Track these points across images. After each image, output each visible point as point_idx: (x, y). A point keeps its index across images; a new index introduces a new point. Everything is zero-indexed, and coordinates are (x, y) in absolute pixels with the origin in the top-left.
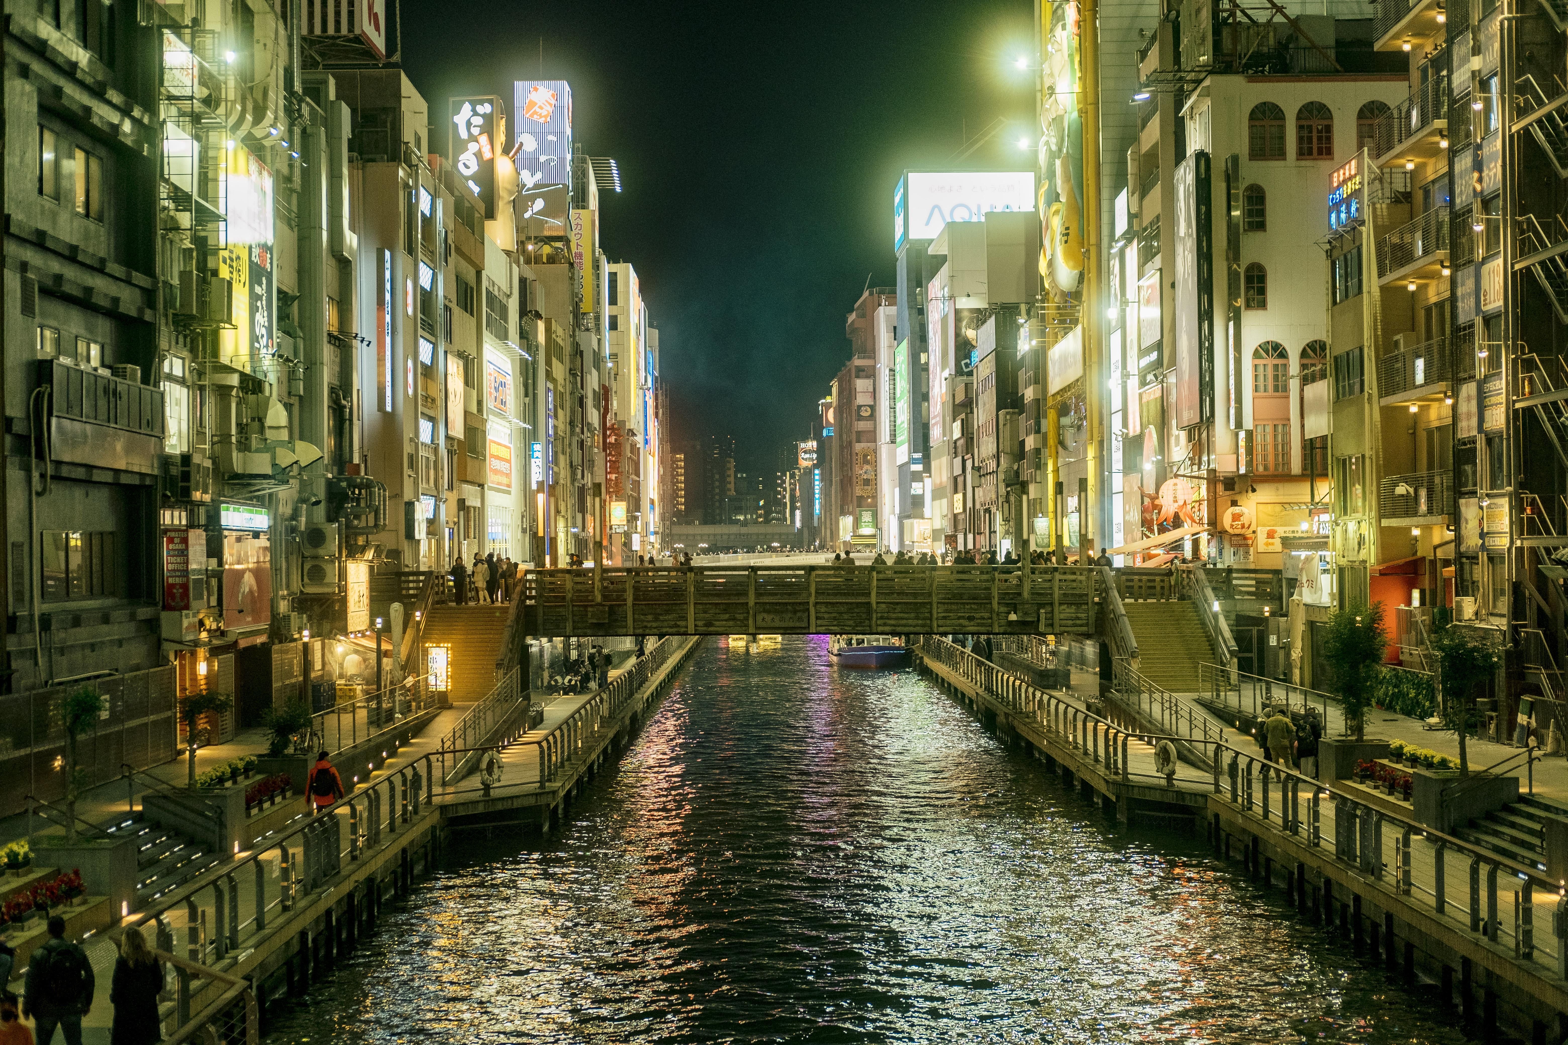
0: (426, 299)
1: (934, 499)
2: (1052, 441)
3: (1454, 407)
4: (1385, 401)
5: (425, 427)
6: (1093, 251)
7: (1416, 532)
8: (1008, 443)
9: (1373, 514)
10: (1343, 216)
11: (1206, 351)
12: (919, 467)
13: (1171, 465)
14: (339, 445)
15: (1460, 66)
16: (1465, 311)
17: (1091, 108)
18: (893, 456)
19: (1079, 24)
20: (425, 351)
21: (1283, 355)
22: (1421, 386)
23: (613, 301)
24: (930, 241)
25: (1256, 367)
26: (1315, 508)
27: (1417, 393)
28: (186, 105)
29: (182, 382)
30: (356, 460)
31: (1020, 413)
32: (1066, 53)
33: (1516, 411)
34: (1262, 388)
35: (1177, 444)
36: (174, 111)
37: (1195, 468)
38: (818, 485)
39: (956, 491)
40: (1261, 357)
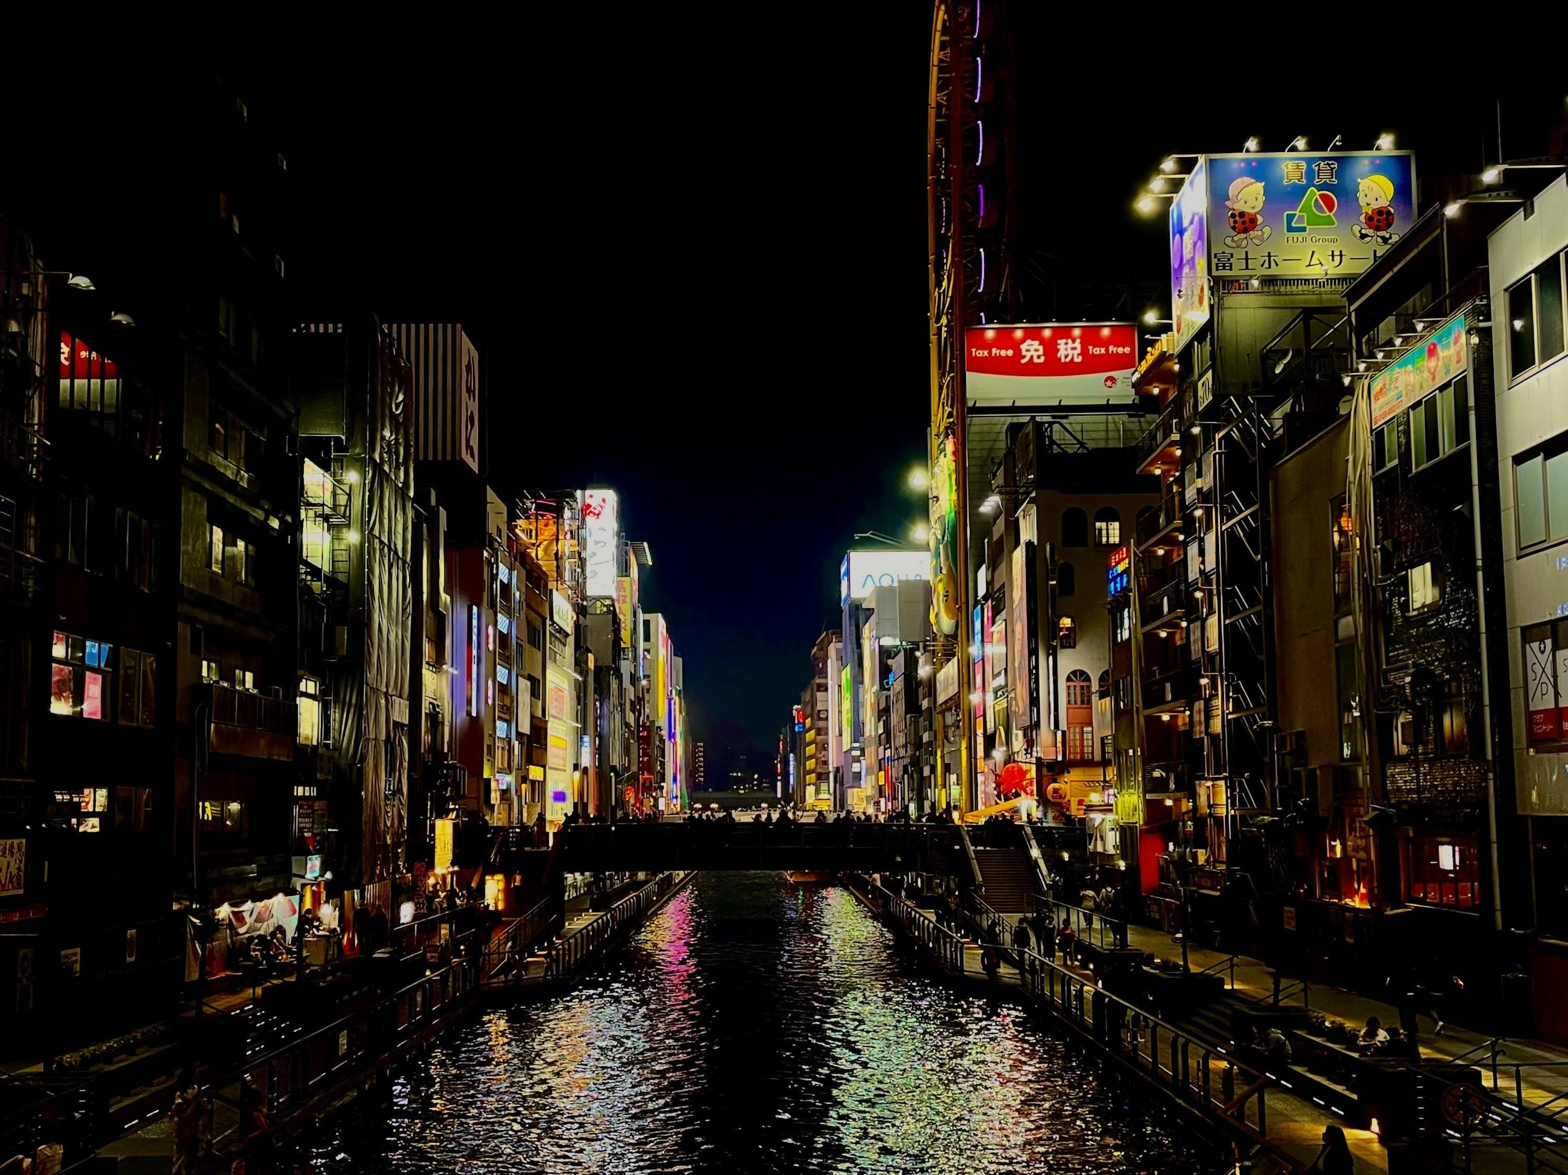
0: (503, 639)
1: (866, 775)
2: (940, 737)
3: (1191, 716)
4: (1148, 712)
5: (501, 727)
6: (964, 606)
7: (1169, 803)
8: (912, 738)
9: (1141, 790)
10: (1118, 585)
11: (1034, 674)
12: (857, 753)
13: (1013, 754)
14: (434, 739)
15: (1190, 485)
16: (1195, 651)
17: (961, 510)
18: (840, 744)
19: (954, 453)
20: (502, 674)
21: (1088, 679)
22: (1170, 702)
23: (647, 638)
24: (864, 599)
25: (1069, 687)
26: (1106, 785)
27: (1167, 707)
28: (319, 510)
29: (312, 697)
30: (446, 750)
31: (920, 717)
32: (947, 473)
33: (1229, 721)
34: (1073, 702)
35: (1017, 740)
36: (311, 513)
37: (1029, 756)
38: (792, 763)
39: (880, 770)
40: (1072, 681)
